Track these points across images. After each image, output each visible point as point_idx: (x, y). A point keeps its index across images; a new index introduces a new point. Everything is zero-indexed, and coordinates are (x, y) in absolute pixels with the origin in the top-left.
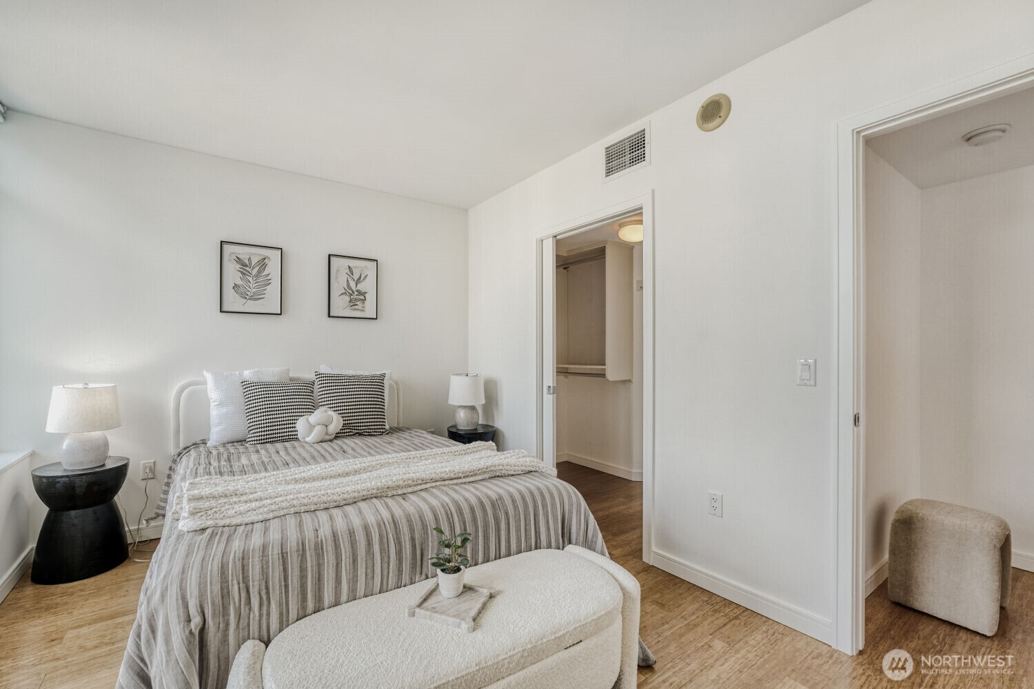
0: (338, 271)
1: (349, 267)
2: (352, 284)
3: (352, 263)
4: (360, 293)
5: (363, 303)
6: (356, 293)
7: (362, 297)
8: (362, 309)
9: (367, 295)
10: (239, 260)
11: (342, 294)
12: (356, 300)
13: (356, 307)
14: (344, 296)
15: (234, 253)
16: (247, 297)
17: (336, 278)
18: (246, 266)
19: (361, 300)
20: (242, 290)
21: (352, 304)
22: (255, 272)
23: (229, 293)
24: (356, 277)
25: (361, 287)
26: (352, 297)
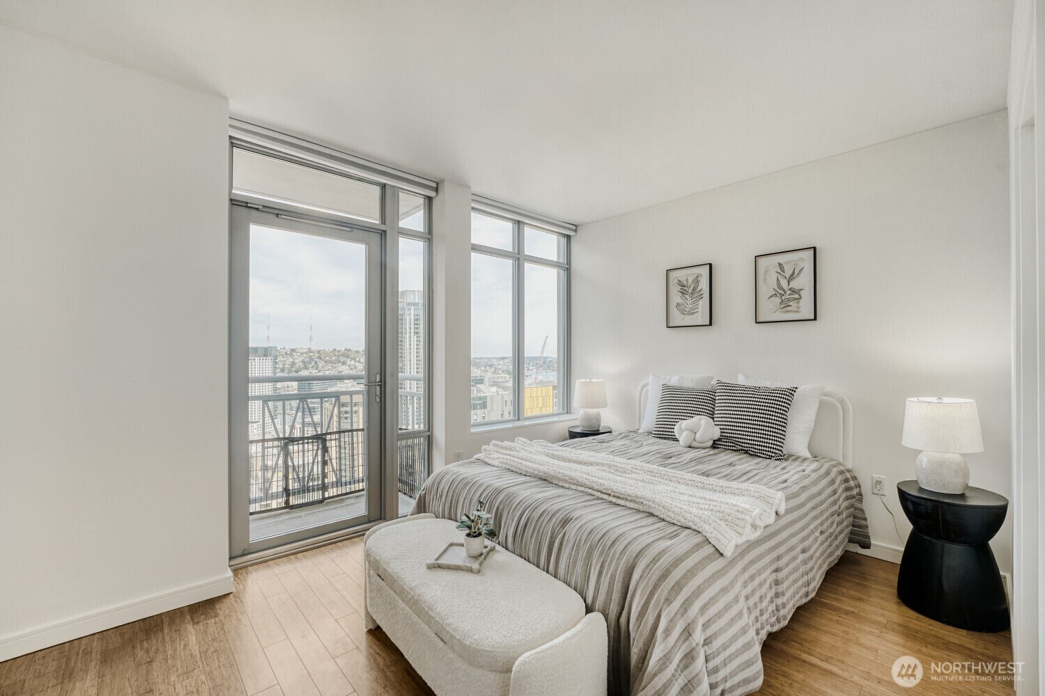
0: (766, 271)
1: (780, 264)
2: (784, 283)
3: (782, 259)
4: (793, 291)
5: (798, 303)
6: (789, 292)
7: (797, 296)
8: (795, 309)
9: (802, 292)
10: (680, 284)
11: (771, 296)
12: (789, 300)
13: (789, 308)
14: (773, 299)
15: (676, 278)
16: (686, 313)
17: (765, 279)
18: (685, 286)
19: (795, 299)
20: (682, 307)
21: (785, 305)
22: (690, 290)
23: (674, 312)
24: (788, 274)
25: (794, 284)
26: (783, 298)
